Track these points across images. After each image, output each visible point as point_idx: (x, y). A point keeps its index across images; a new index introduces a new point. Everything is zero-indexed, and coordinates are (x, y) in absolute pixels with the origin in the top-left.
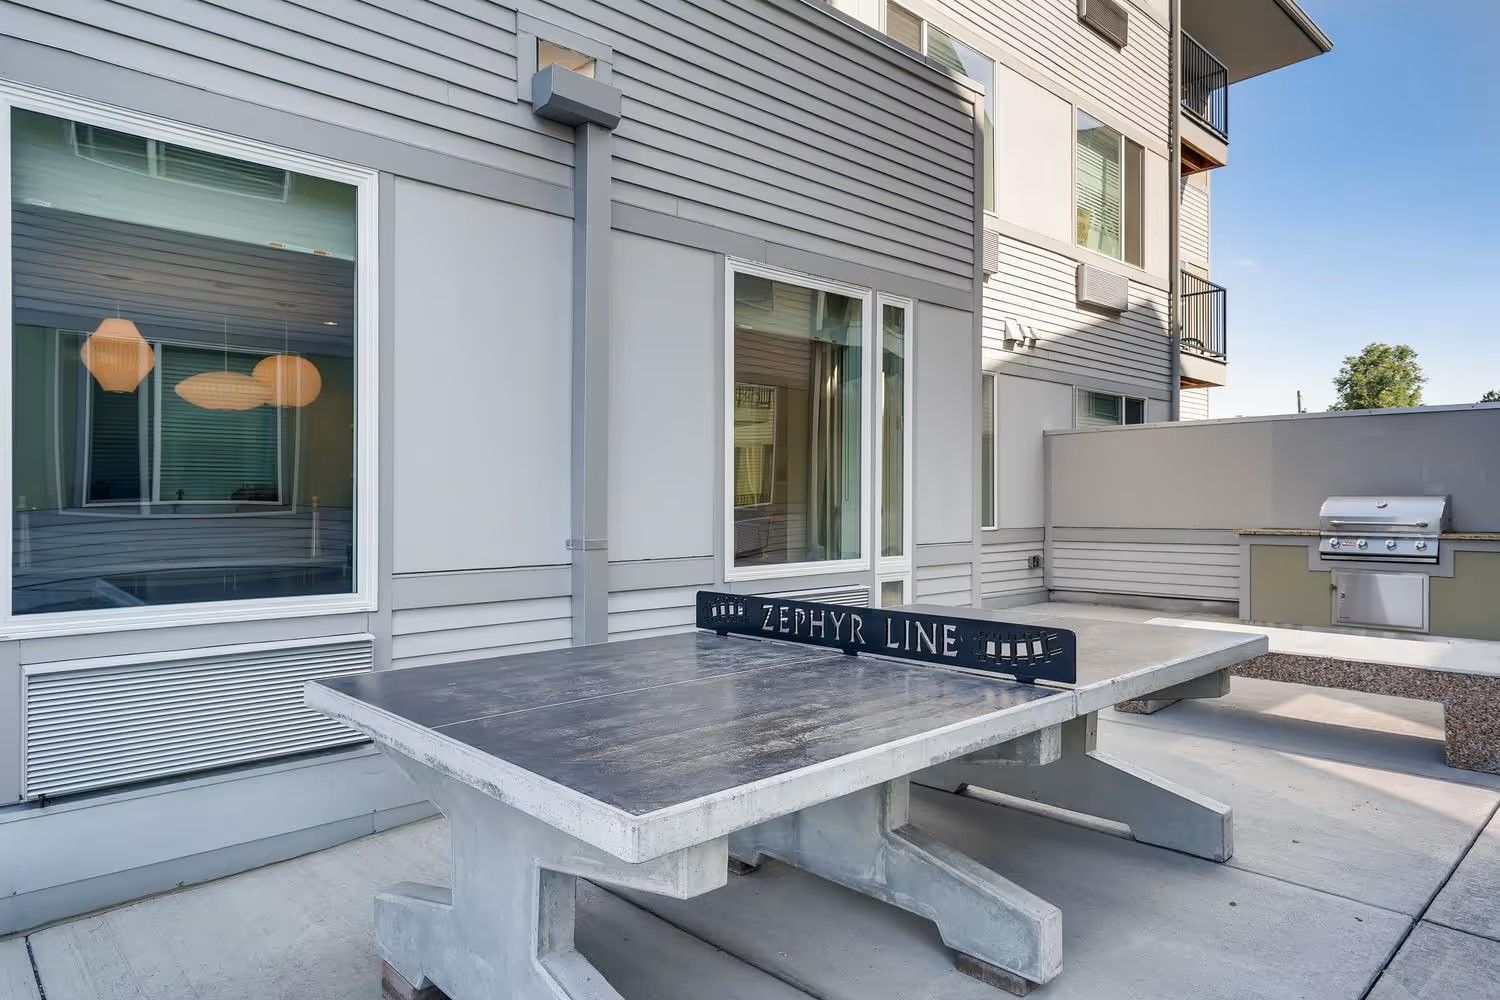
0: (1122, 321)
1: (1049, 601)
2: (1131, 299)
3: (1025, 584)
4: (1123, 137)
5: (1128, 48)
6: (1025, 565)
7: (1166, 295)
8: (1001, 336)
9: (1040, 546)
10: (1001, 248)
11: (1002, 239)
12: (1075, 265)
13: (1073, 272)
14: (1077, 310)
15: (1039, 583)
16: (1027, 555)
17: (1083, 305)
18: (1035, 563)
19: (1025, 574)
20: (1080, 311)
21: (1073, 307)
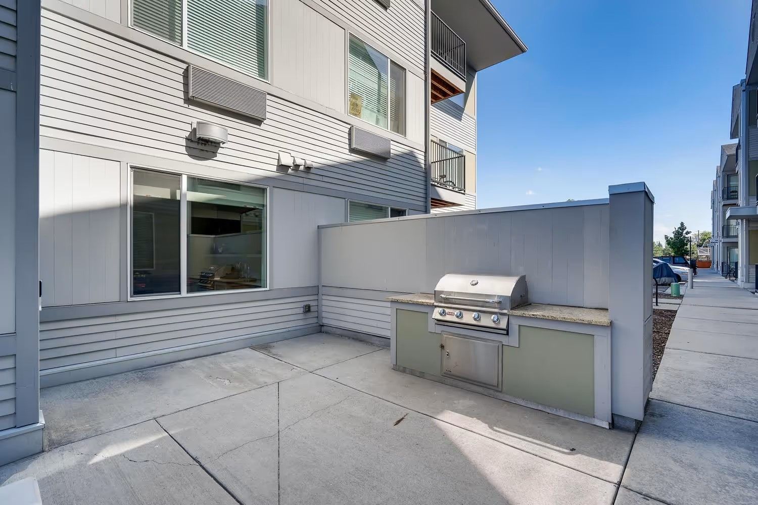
0: (388, 164)
1: (321, 332)
2: (392, 151)
3: (301, 323)
4: (389, 60)
5: (390, 8)
6: (301, 310)
7: (423, 154)
8: (276, 162)
9: (315, 297)
10: (268, 102)
11: (268, 97)
12: (349, 127)
13: (347, 130)
14: (350, 154)
15: (315, 320)
16: (302, 304)
17: (353, 151)
18: (307, 309)
19: (301, 316)
20: (352, 154)
21: (347, 152)
